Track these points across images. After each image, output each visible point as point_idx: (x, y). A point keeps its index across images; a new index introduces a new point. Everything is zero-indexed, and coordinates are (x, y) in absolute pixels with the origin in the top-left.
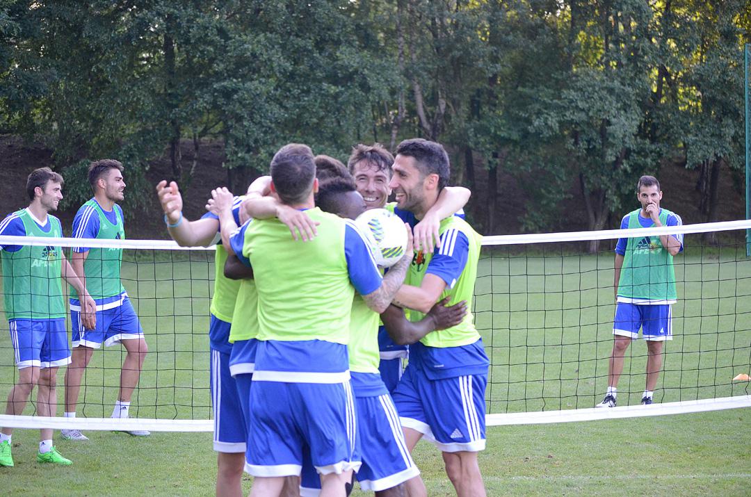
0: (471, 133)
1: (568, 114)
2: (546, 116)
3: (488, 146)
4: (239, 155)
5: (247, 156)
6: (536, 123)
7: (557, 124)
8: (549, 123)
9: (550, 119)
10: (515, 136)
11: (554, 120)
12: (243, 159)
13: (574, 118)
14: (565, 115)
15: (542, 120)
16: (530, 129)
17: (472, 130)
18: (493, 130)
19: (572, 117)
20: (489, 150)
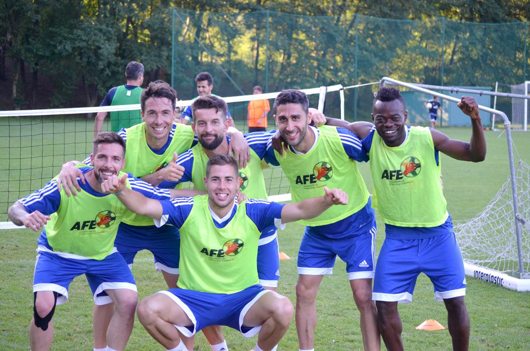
0: (23, 51)
1: (76, 43)
2: (64, 44)
3: (32, 59)
6: (59, 48)
7: (71, 49)
8: (66, 48)
10: (47, 54)
11: (69, 46)
15: (62, 46)
16: (56, 51)
17: (24, 50)
18: (35, 51)
19: (79, 44)
20: (33, 61)
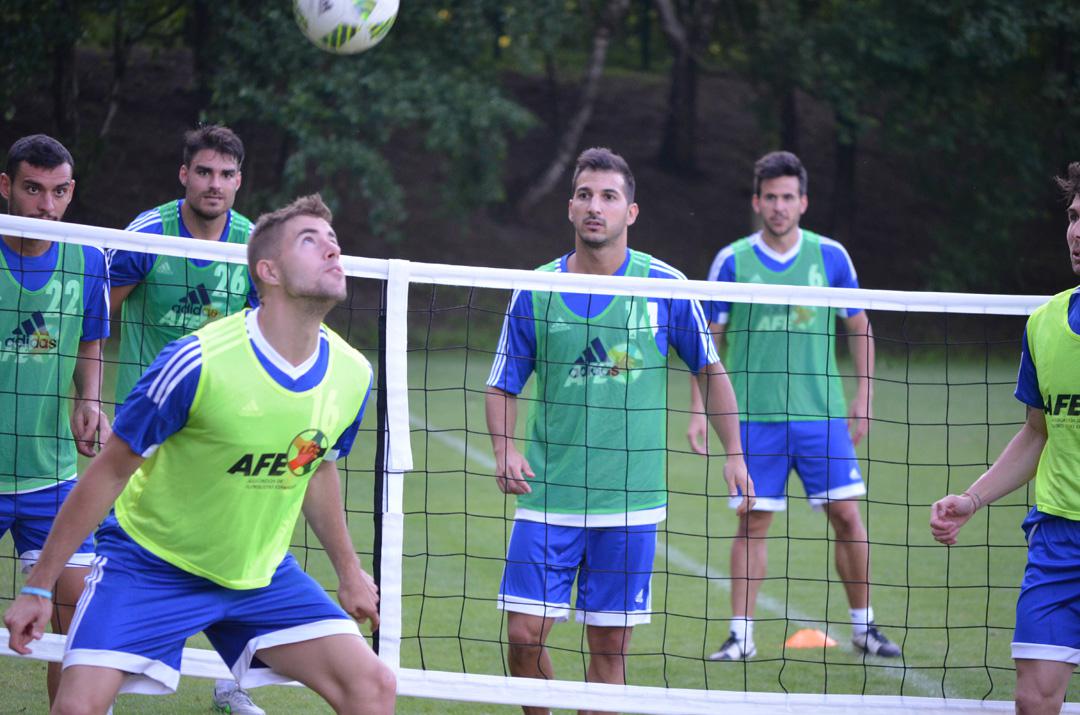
0: (806, 50)
1: (1051, 10)
2: (994, 14)
3: (848, 84)
4: (243, 92)
5: (261, 97)
6: (971, 33)
7: (1023, 36)
8: (1006, 31)
9: (1005, 21)
10: (919, 61)
11: (1016, 25)
12: (250, 103)
13: (1065, 19)
14: (1044, 14)
15: (986, 24)
16: (955, 45)
17: (810, 43)
18: (862, 45)
19: (1061, 17)
20: (849, 93)
